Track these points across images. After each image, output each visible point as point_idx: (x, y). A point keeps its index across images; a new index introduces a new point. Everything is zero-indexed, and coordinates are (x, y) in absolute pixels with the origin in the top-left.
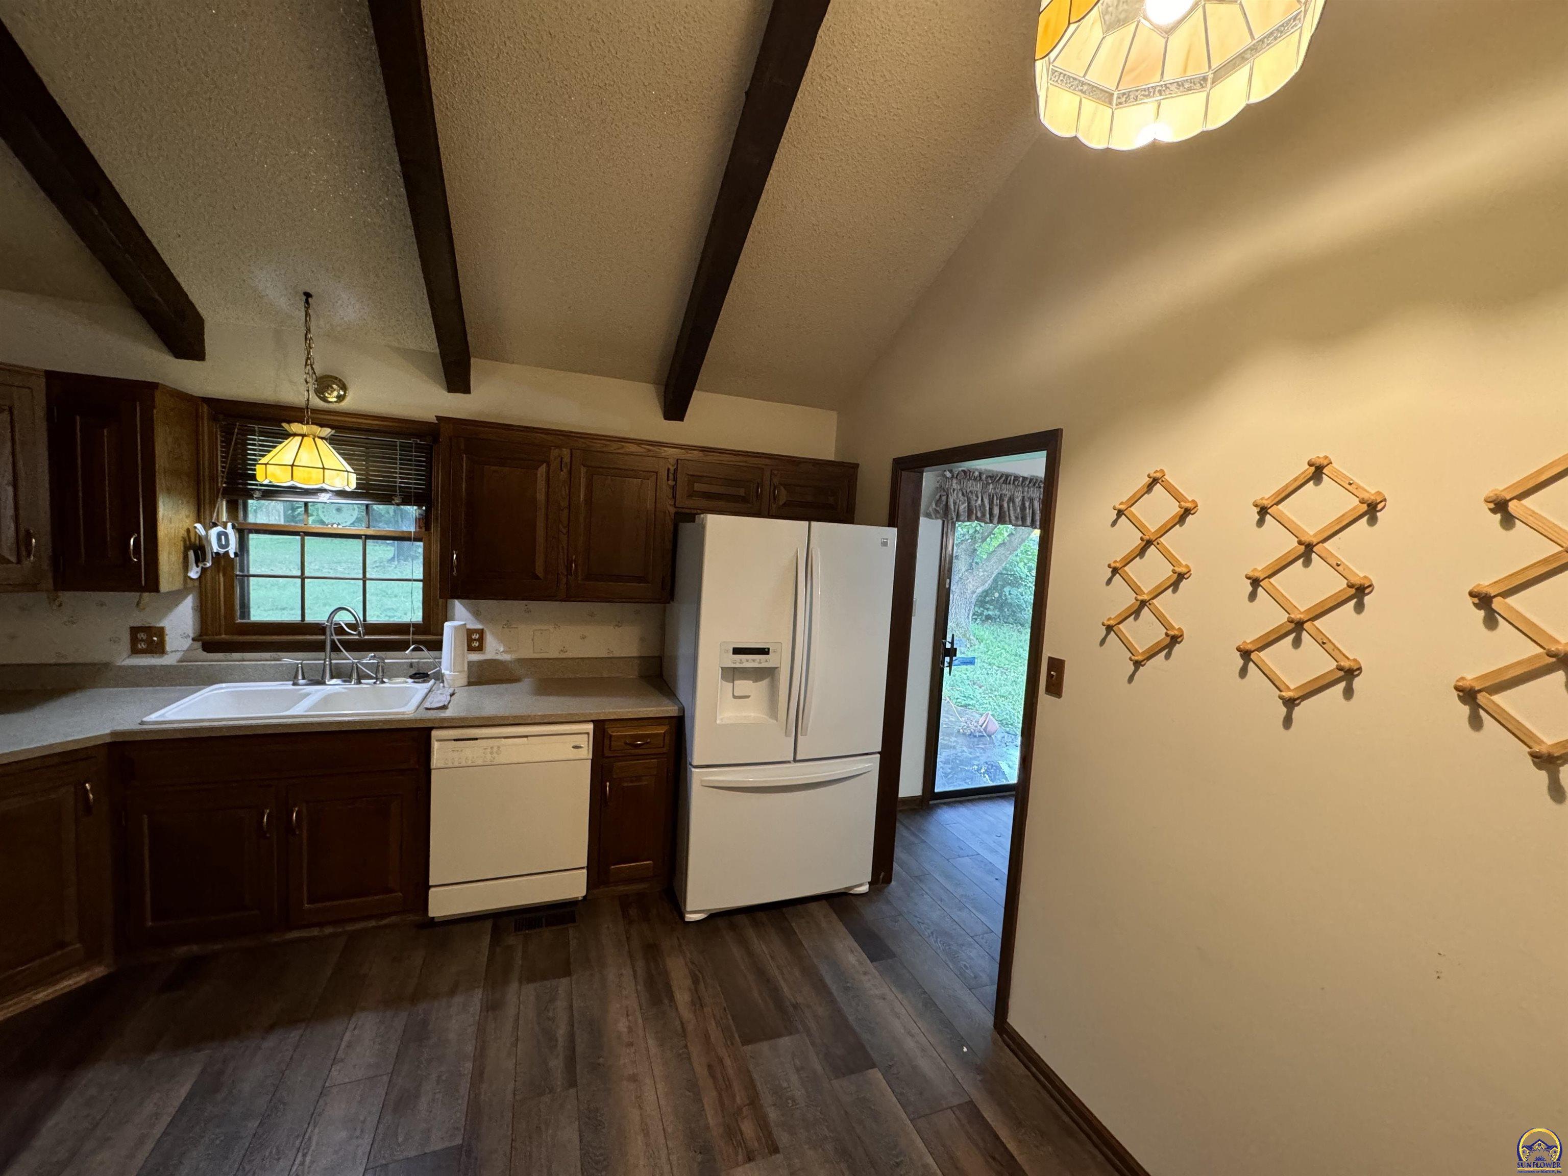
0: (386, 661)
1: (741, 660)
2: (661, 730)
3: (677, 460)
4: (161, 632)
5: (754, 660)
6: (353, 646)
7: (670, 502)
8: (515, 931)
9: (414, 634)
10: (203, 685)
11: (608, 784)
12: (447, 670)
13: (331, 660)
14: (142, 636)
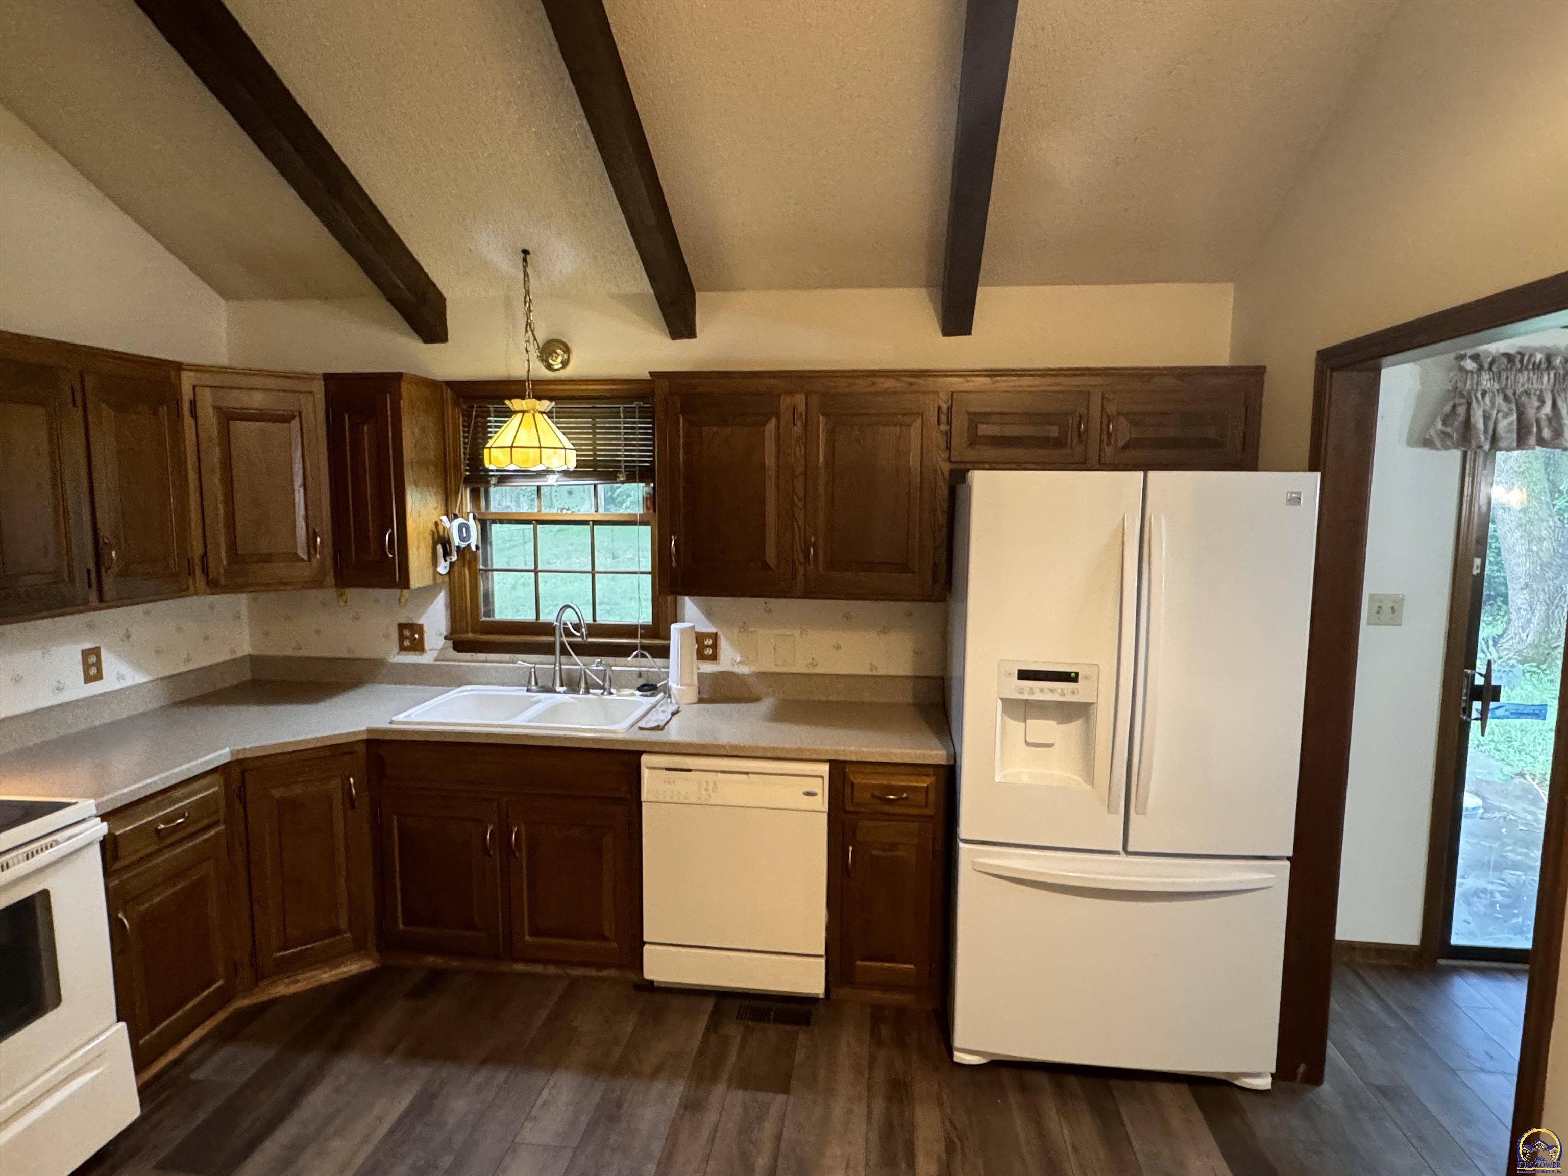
0: (614, 668)
1: (1031, 689)
2: (924, 782)
3: (952, 392)
4: (419, 629)
5: (1052, 691)
6: (582, 650)
7: (943, 456)
8: (737, 1018)
9: (642, 637)
10: (448, 686)
11: (851, 848)
12: (673, 682)
13: (560, 664)
14: (407, 633)
